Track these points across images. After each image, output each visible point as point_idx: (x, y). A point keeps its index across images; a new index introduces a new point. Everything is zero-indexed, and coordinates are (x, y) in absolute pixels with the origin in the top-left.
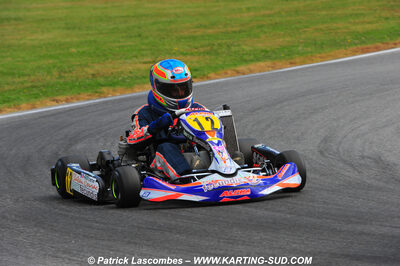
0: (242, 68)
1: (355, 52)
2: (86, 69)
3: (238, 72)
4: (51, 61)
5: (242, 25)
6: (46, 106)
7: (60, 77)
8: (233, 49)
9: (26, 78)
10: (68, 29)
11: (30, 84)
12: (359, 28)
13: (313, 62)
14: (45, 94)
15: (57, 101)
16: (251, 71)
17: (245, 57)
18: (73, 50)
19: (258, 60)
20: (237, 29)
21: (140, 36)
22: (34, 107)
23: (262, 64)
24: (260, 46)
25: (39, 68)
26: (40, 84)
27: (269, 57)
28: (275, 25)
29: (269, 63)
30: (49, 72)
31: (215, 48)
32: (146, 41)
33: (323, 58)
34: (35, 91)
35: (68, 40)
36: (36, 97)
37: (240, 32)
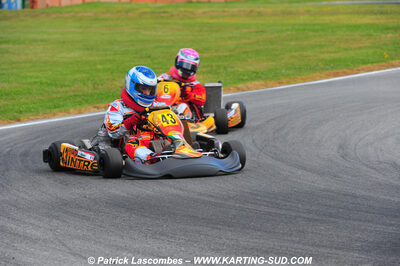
0: (240, 85)
1: (328, 76)
2: (115, 83)
3: (238, 89)
4: (84, 75)
5: (230, 51)
6: (90, 112)
7: (95, 88)
8: (229, 70)
9: (68, 89)
10: (88, 49)
11: (72, 94)
12: (326, 56)
13: (296, 82)
14: (87, 101)
15: (98, 108)
16: (249, 89)
17: (241, 77)
18: (99, 67)
19: (252, 79)
20: (228, 54)
21: (149, 57)
22: (80, 113)
23: (257, 83)
24: (251, 68)
25: (75, 80)
26: (81, 93)
27: (260, 77)
28: (257, 52)
29: (262, 82)
30: (84, 84)
31: (214, 68)
32: (156, 61)
33: (304, 80)
34: (79, 99)
35: (92, 59)
36: (80, 104)
37: (231, 56)
